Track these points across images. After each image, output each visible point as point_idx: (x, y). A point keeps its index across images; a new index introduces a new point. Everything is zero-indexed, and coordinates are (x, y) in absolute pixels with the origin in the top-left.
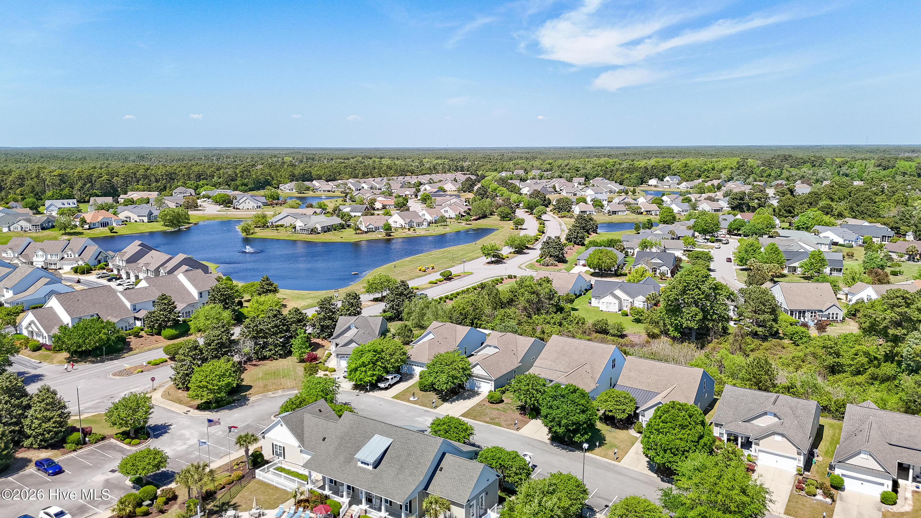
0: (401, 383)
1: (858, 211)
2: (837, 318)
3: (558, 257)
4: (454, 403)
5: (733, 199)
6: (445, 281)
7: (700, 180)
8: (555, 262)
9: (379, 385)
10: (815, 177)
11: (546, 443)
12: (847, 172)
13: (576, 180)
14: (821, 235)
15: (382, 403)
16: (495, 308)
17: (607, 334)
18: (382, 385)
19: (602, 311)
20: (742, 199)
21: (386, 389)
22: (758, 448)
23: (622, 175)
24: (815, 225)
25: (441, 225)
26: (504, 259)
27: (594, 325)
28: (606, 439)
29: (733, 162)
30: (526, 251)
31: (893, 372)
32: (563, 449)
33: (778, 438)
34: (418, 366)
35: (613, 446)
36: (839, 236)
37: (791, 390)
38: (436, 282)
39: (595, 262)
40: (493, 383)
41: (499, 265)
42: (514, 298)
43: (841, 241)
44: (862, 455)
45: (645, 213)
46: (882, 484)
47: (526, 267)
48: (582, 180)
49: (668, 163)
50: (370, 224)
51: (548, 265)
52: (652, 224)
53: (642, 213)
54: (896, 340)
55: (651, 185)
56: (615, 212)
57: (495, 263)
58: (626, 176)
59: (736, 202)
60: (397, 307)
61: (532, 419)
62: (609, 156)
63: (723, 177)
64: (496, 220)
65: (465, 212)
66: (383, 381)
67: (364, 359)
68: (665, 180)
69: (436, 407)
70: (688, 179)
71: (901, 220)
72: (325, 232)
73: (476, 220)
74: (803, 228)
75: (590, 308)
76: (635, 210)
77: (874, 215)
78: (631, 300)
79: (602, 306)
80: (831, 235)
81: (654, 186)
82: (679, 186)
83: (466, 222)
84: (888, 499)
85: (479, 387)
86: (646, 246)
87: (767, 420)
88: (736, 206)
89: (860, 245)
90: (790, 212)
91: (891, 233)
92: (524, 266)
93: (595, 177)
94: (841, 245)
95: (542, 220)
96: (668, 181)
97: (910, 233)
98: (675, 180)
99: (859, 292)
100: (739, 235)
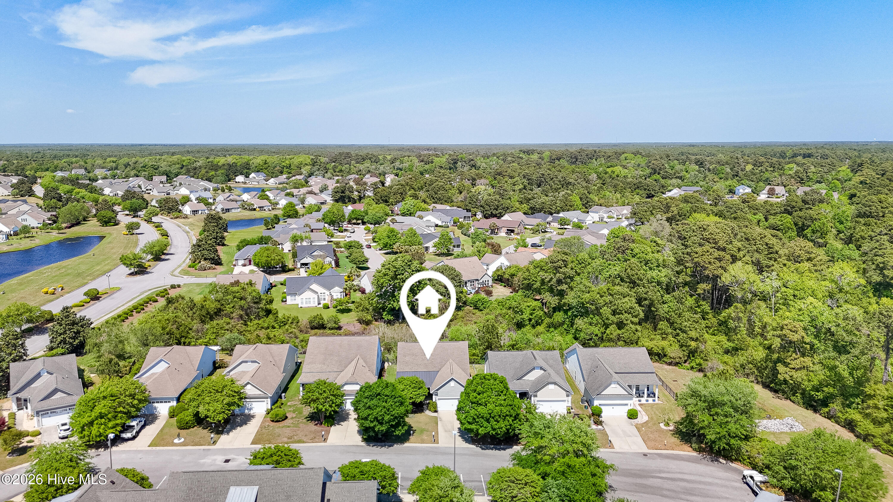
0: (147, 427)
1: (436, 198)
2: (488, 284)
3: (213, 259)
4: (231, 433)
5: (336, 193)
6: (92, 302)
7: (284, 176)
8: (212, 265)
9: (124, 435)
10: (378, 172)
11: (362, 446)
12: (400, 166)
13: (156, 179)
14: (425, 219)
15: (140, 456)
16: (203, 322)
17: (325, 328)
18: (128, 435)
19: (301, 307)
20: (343, 192)
21: (134, 438)
22: (536, 399)
23: (207, 172)
24: (417, 211)
25: (25, 237)
26: (146, 268)
27: (311, 322)
28: (412, 426)
30: (163, 257)
31: (562, 319)
32: (382, 446)
33: (551, 387)
34: (158, 402)
35: (422, 431)
36: (437, 219)
37: (515, 347)
38: (82, 304)
39: (264, 260)
40: (269, 400)
41: (146, 275)
42: (222, 307)
43: (440, 223)
44: (613, 386)
45: (258, 209)
46: (627, 405)
47: (179, 273)
48: (164, 178)
49: (246, 160)
51: (205, 270)
52: (278, 219)
53: (255, 210)
54: (561, 294)
55: (239, 182)
56: (229, 209)
57: (139, 274)
58: (211, 174)
59: (339, 195)
60: (71, 341)
61: (331, 426)
62: (181, 153)
63: (304, 172)
64: (95, 226)
65: (49, 219)
66: (127, 430)
67: (98, 410)
68: (251, 176)
69: (215, 443)
70: (273, 175)
71: (470, 203)
73: (70, 227)
74: (407, 214)
75: (285, 306)
76: (246, 206)
77: (449, 201)
78: (327, 293)
79: (302, 303)
80: (432, 219)
81: (245, 183)
82: (268, 183)
83: (57, 231)
84: (632, 415)
85: (251, 409)
86: (297, 241)
87: (536, 374)
88: (339, 199)
89: (453, 225)
90: (386, 201)
91: (470, 214)
92: (176, 273)
93: (177, 175)
94: (440, 226)
95: (154, 223)
96: (254, 178)
97: (479, 213)
98: (261, 177)
99: (493, 261)
100: (358, 224)
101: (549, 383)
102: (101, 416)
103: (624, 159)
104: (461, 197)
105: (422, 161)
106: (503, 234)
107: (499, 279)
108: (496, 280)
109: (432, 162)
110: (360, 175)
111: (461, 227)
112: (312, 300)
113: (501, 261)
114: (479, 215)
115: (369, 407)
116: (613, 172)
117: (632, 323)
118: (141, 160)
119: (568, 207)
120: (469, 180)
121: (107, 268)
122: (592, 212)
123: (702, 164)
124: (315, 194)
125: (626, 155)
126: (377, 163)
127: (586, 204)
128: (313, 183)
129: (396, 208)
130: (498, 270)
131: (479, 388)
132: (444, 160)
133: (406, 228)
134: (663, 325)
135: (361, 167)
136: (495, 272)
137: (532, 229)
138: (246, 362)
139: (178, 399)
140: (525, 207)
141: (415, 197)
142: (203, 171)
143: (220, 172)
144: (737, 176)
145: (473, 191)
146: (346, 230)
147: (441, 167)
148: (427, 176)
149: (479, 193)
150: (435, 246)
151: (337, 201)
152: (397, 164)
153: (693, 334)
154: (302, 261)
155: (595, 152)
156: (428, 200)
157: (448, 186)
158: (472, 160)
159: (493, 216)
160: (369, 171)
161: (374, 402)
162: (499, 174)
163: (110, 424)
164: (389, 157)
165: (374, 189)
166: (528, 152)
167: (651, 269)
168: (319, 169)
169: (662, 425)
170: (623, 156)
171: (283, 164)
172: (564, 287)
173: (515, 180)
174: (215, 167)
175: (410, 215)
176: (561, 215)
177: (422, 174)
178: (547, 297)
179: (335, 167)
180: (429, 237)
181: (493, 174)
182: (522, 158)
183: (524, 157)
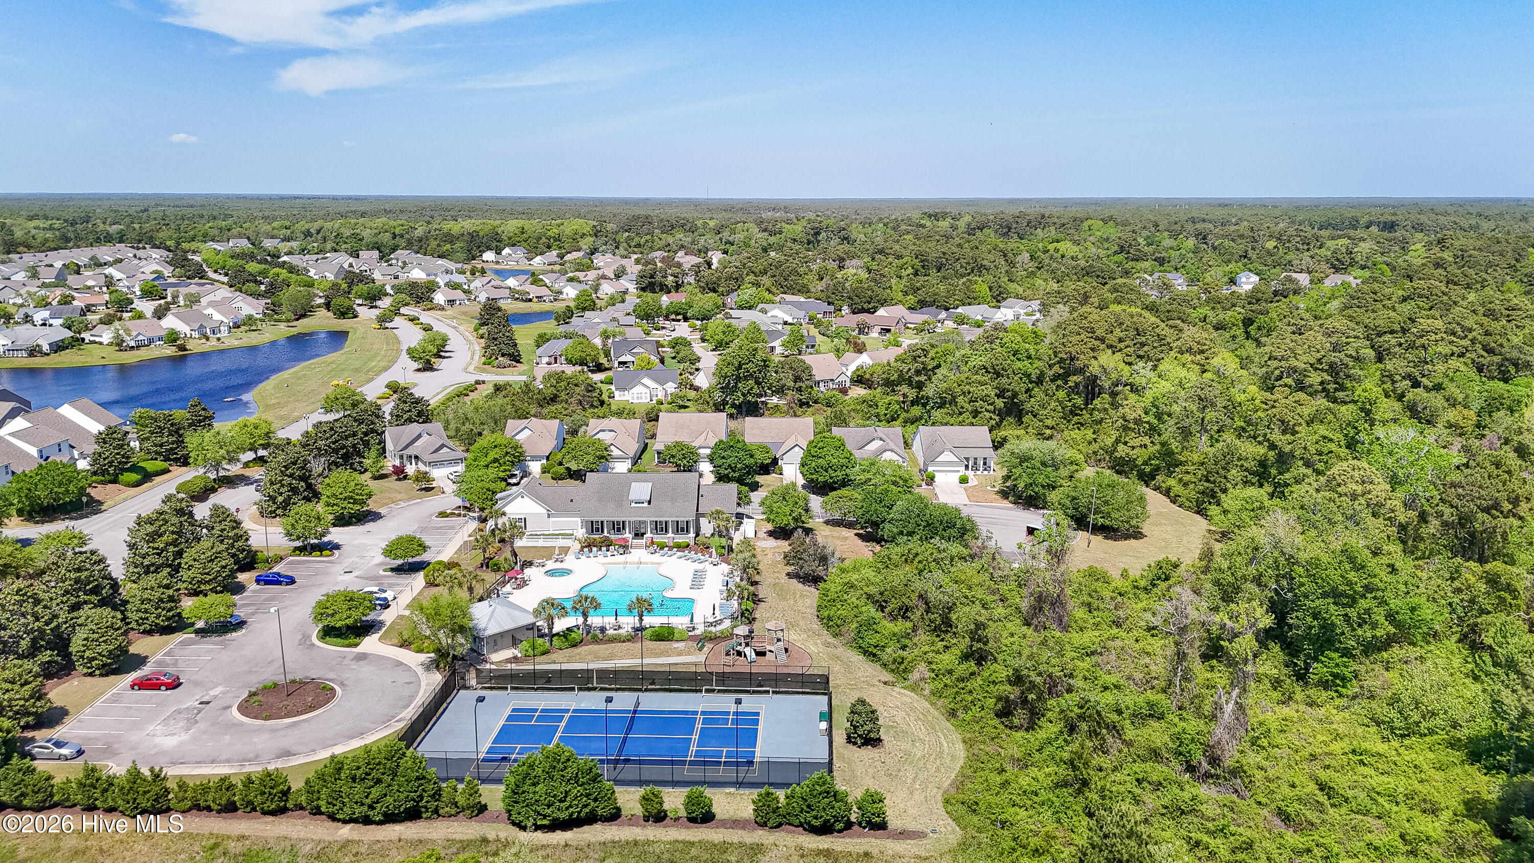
1: (786, 286)
2: (844, 384)
3: (512, 356)
5: (641, 278)
7: (555, 253)
8: (512, 362)
9: (510, 481)
10: (697, 247)
12: (731, 239)
14: (769, 314)
19: (632, 403)
20: (652, 277)
23: (439, 245)
24: (759, 303)
25: (250, 330)
26: (434, 365)
28: (759, 481)
29: (585, 225)
30: (446, 354)
34: (530, 460)
36: (787, 314)
38: (387, 396)
40: (630, 459)
41: (438, 372)
43: (790, 321)
44: (945, 456)
45: (535, 300)
46: (959, 471)
47: (475, 370)
48: (376, 254)
49: (492, 227)
50: (139, 334)
51: (505, 367)
52: (571, 312)
53: (530, 300)
55: (488, 262)
56: (496, 299)
57: (430, 370)
58: (446, 248)
59: (646, 282)
63: (584, 247)
64: (330, 318)
68: (504, 253)
70: (536, 251)
71: (833, 293)
72: (56, 352)
73: (297, 319)
74: (746, 307)
76: (517, 296)
77: (804, 290)
78: (660, 388)
79: (633, 398)
80: (779, 313)
81: (498, 263)
82: (531, 262)
83: (286, 324)
84: (964, 480)
85: (613, 468)
86: (608, 337)
87: (876, 444)
88: (647, 287)
89: (808, 323)
90: (714, 291)
91: (831, 308)
92: (471, 369)
93: (394, 250)
94: (791, 324)
95: (404, 315)
96: (510, 255)
97: (845, 307)
98: (520, 253)
99: (853, 361)
100: (679, 321)
101: (885, 451)
102: (495, 461)
103: (1087, 228)
104: (821, 286)
105: (765, 230)
106: (875, 334)
107: (859, 380)
108: (856, 381)
109: (781, 233)
110: (669, 251)
111: (818, 325)
112: (643, 395)
113: (864, 359)
114: (846, 310)
115: (723, 458)
116: (1057, 250)
117: (987, 410)
118: (328, 225)
119: (971, 299)
120: (834, 261)
121: (383, 364)
122: (1004, 307)
123: (1205, 238)
124: (609, 278)
125: (1090, 222)
126: (693, 232)
127: (998, 295)
128: (602, 264)
129: (729, 300)
130: (858, 370)
131: (821, 444)
132: (798, 228)
133: (745, 324)
134: (1027, 419)
135: (670, 240)
136: (854, 372)
137: (915, 329)
138: (604, 431)
139: (548, 458)
140: (912, 299)
141: (757, 285)
142: (434, 244)
143: (458, 245)
144: (1245, 257)
145: (839, 276)
146: (663, 328)
147: (795, 240)
148: (773, 254)
149: (846, 279)
150: (783, 345)
151: (643, 289)
152: (726, 235)
153: (1049, 422)
154: (620, 359)
155: (1043, 217)
156: (774, 289)
157: (801, 270)
158: (844, 229)
159: (863, 311)
160: (682, 247)
161: (729, 453)
162: (881, 252)
163: (501, 469)
164: (712, 224)
165: (696, 273)
166: (935, 216)
167: (1019, 360)
168: (607, 242)
169: (989, 488)
170: (1086, 224)
171: (549, 233)
172: (923, 378)
173: (904, 260)
174: (449, 238)
175: (750, 308)
176: (960, 310)
177: (765, 250)
178: (904, 389)
179: (629, 239)
180: (775, 335)
181: (870, 252)
182: (923, 226)
183: (928, 224)
